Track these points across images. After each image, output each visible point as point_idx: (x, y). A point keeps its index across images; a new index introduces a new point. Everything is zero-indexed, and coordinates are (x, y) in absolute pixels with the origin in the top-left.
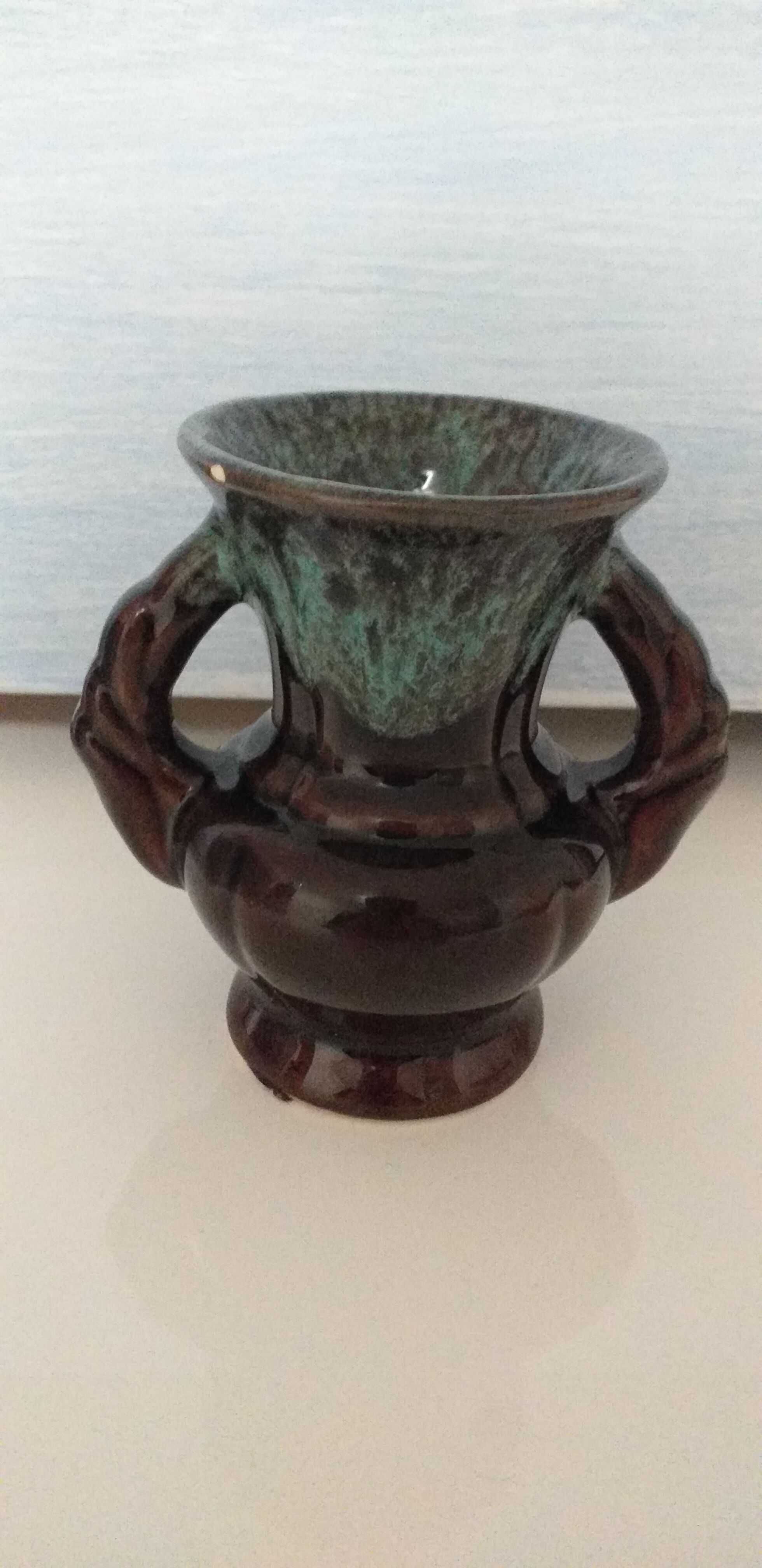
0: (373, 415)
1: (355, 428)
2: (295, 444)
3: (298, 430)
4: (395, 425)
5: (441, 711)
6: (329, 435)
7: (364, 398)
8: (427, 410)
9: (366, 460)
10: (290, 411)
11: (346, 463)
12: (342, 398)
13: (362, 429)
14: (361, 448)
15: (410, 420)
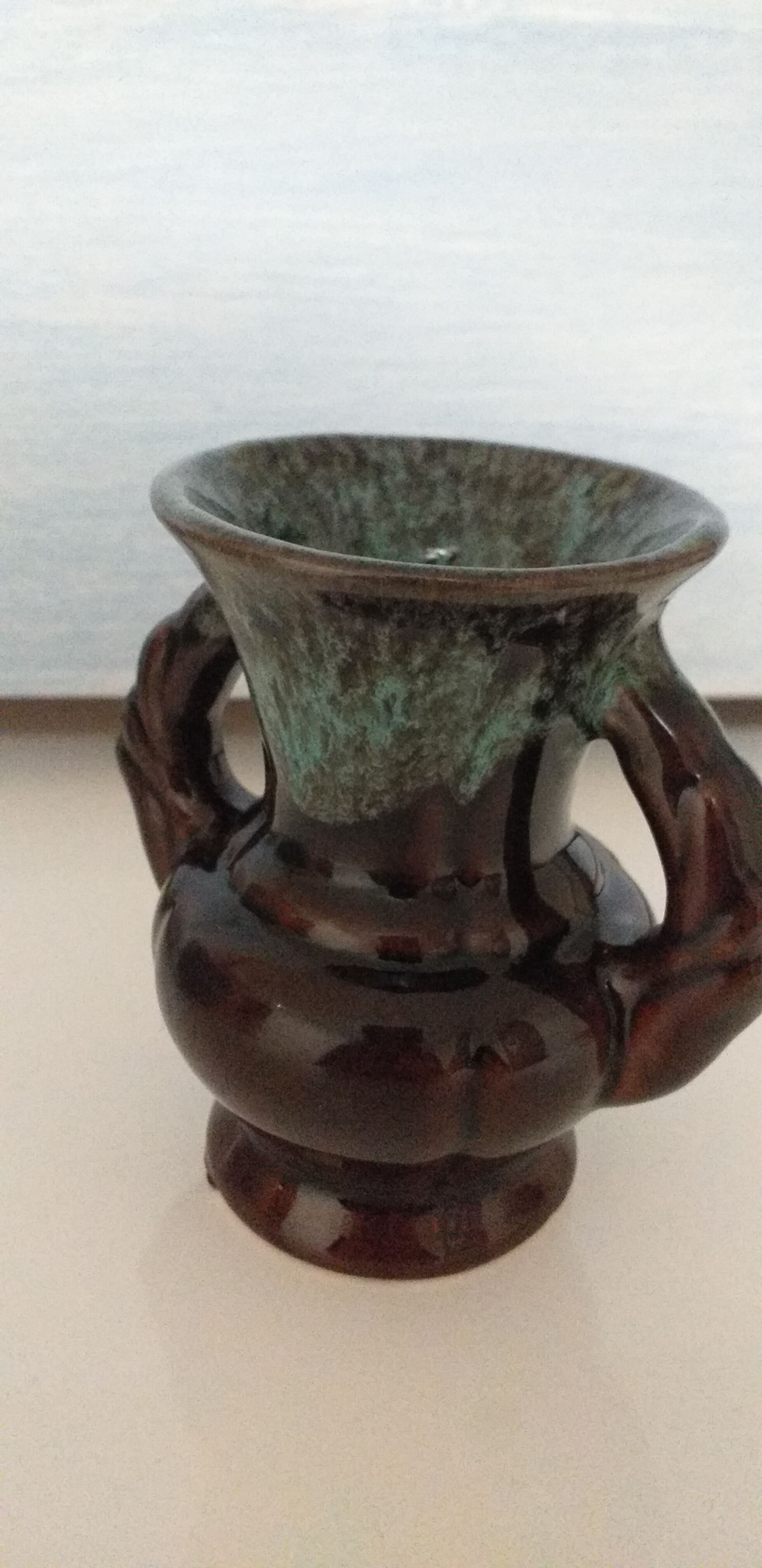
0: (494, 469)
1: (468, 482)
2: (383, 489)
3: (394, 473)
4: (515, 483)
5: (357, 802)
6: (432, 485)
7: (492, 449)
8: (554, 471)
9: (468, 518)
10: (394, 454)
11: (443, 518)
12: (465, 447)
13: (475, 486)
14: (467, 504)
15: (532, 481)
